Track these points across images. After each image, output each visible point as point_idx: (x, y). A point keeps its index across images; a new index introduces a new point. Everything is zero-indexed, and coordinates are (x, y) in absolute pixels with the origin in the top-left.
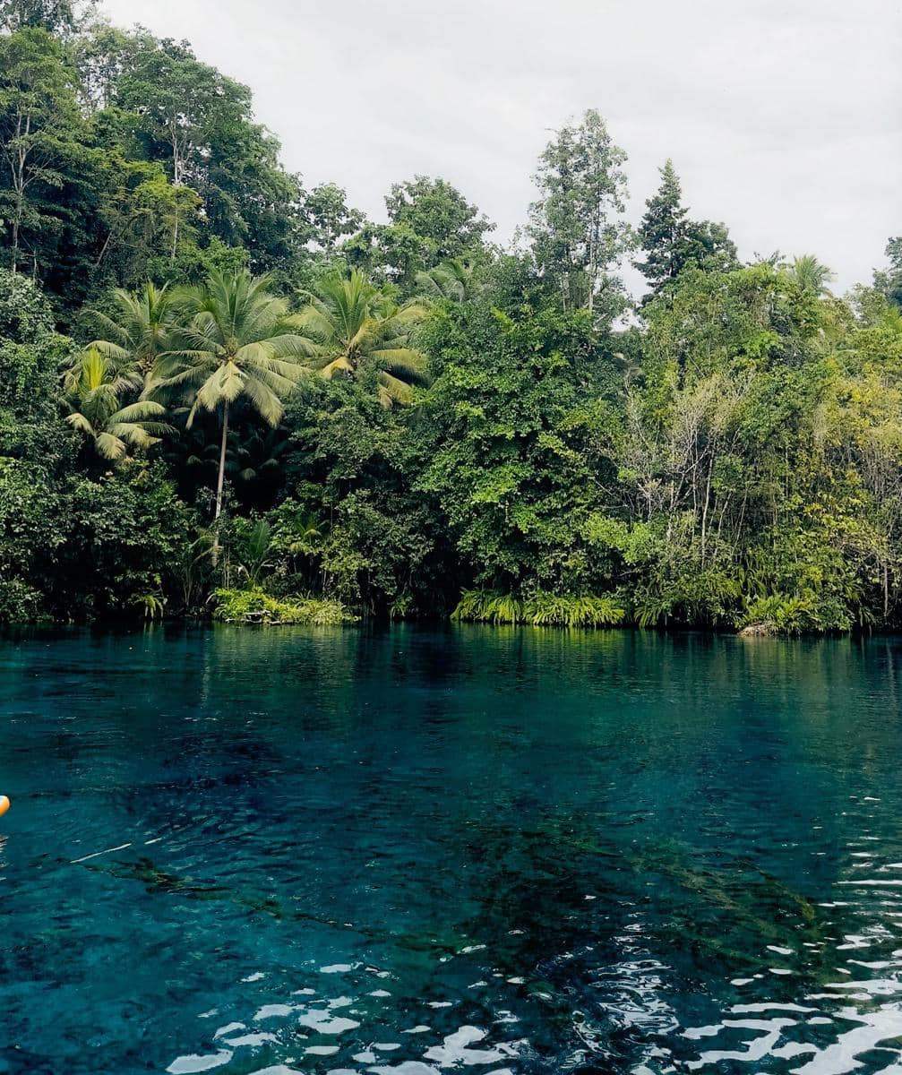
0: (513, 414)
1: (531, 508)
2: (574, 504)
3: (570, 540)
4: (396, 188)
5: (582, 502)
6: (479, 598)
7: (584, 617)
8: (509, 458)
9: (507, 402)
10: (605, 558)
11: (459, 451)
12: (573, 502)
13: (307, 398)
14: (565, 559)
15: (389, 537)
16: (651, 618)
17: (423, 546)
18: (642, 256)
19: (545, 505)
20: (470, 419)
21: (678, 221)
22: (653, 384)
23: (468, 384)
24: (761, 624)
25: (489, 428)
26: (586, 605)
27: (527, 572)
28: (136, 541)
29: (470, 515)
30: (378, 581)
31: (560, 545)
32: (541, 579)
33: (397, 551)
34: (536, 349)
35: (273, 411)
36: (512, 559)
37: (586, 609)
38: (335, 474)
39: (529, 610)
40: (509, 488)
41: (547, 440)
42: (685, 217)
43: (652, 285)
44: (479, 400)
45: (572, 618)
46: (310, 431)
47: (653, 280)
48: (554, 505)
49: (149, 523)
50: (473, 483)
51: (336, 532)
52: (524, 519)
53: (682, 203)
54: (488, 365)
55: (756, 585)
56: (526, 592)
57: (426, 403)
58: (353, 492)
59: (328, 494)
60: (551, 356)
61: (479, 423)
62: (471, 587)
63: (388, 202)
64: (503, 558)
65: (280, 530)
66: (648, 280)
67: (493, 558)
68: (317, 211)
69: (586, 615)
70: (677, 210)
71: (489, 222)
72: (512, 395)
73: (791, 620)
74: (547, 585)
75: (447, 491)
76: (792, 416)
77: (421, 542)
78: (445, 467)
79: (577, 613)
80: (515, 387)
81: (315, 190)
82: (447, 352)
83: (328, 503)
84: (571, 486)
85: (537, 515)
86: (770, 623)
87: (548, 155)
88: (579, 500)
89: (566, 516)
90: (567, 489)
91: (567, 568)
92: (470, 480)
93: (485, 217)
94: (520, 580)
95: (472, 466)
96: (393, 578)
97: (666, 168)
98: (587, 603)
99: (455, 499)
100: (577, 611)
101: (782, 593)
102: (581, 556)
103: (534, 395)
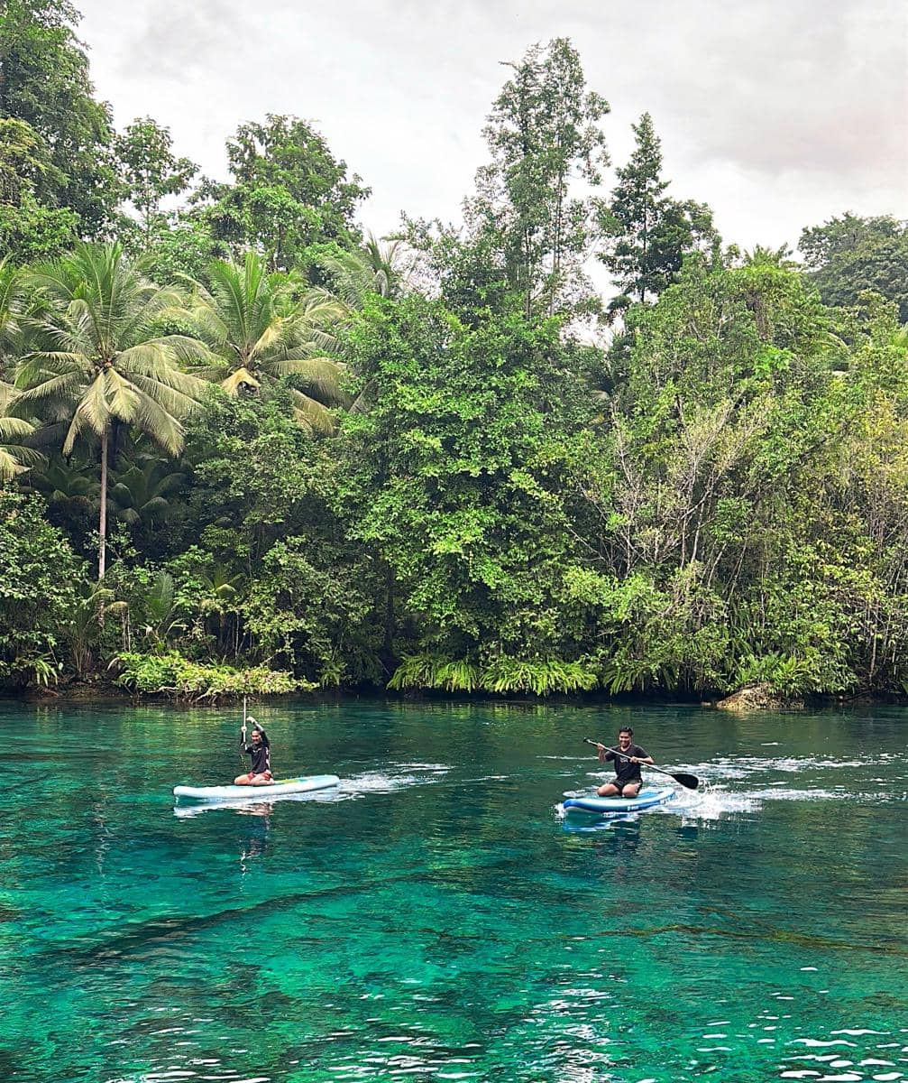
0: (477, 446)
1: (495, 560)
2: (545, 557)
3: (539, 598)
4: (243, 132)
5: (553, 553)
6: (425, 664)
7: (553, 683)
8: (468, 501)
9: (469, 432)
10: (576, 617)
11: (406, 492)
12: (543, 554)
13: (214, 421)
14: (532, 619)
15: (326, 594)
16: (625, 682)
17: (361, 604)
18: (608, 245)
19: (510, 557)
20: (423, 452)
21: (656, 200)
22: (642, 413)
23: (421, 407)
24: (755, 686)
25: (445, 463)
26: (555, 669)
27: (487, 634)
28: (24, 594)
29: (420, 569)
30: (311, 645)
31: (529, 603)
32: (504, 641)
33: (335, 609)
34: (498, 365)
35: (172, 437)
36: (471, 619)
37: (556, 674)
38: (254, 516)
39: (487, 676)
40: (475, 536)
41: (520, 479)
42: (665, 194)
43: (617, 284)
44: (433, 429)
45: (540, 685)
46: (219, 463)
47: (619, 278)
48: (521, 557)
49: (37, 573)
50: (428, 531)
51: (255, 588)
52: (490, 573)
53: (663, 176)
54: (440, 384)
55: (741, 645)
56: (487, 656)
57: (362, 431)
58: (284, 540)
59: (243, 542)
60: (515, 374)
61: (434, 457)
62: (414, 652)
63: (232, 153)
64: (461, 618)
65: (187, 585)
66: (612, 277)
67: (449, 618)
68: (134, 160)
69: (556, 680)
70: (654, 185)
71: (362, 186)
72: (474, 423)
73: (791, 682)
74: (512, 648)
75: (392, 539)
76: (812, 451)
77: (360, 599)
78: (390, 510)
79: (545, 679)
80: (479, 412)
81: (128, 128)
82: (388, 367)
83: (245, 552)
84: (541, 535)
85: (504, 568)
86: (766, 685)
87: (504, 101)
88: (550, 551)
89: (534, 570)
90: (536, 539)
91: (535, 629)
92: (422, 527)
93: (357, 177)
94: (479, 642)
95: (424, 510)
96: (328, 640)
97: (643, 125)
98: (556, 667)
99: (402, 549)
100: (546, 677)
101: (778, 652)
102: (552, 615)
103: (500, 424)
